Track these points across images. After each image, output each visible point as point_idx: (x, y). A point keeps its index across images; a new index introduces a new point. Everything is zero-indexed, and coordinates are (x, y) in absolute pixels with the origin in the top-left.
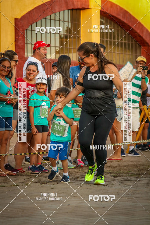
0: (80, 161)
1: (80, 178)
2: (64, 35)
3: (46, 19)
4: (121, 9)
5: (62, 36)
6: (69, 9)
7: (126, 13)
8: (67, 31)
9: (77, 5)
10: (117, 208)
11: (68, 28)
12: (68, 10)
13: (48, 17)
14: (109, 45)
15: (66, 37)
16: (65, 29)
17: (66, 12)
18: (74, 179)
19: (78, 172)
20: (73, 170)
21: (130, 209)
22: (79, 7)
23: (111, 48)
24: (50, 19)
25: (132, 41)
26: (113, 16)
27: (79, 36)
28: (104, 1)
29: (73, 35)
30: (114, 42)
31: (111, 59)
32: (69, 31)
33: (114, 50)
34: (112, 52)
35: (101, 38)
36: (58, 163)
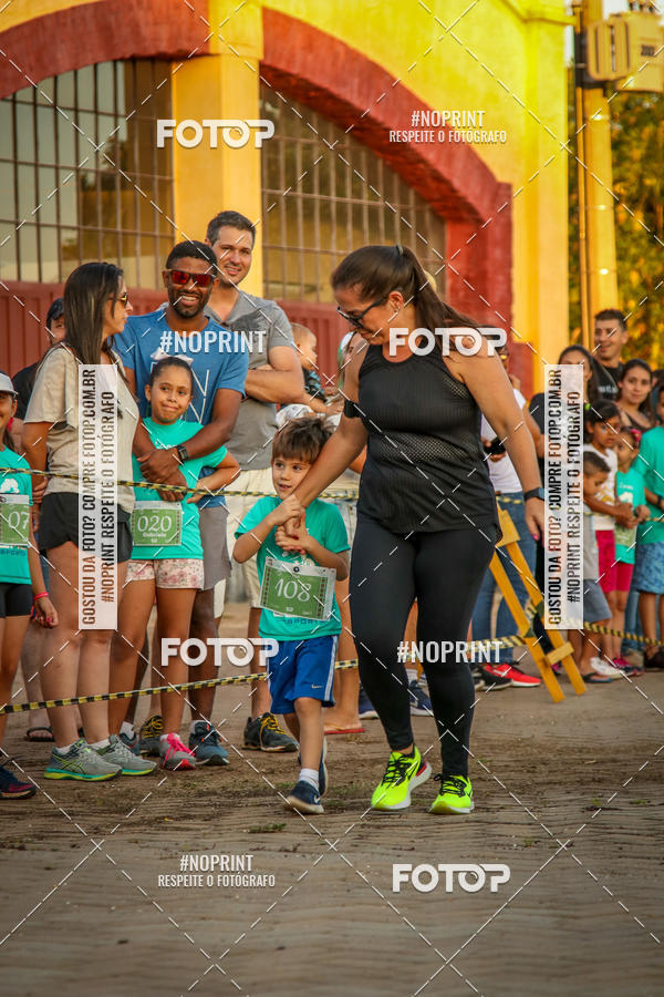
0: (174, 744)
1: (177, 819)
2: (97, 172)
3: (14, 102)
4: (353, 56)
5: (91, 178)
6: (119, 56)
7: (373, 73)
8: (111, 154)
9: (156, 39)
10: (341, 949)
11: (114, 140)
12: (115, 62)
13: (25, 95)
14: (300, 219)
15: (107, 182)
16: (103, 145)
17: (106, 69)
18: (150, 823)
19: (165, 793)
20: (144, 781)
21: (400, 952)
22: (164, 47)
23: (309, 229)
24: (35, 104)
25: (404, 200)
26: (319, 89)
27: (168, 178)
28: (275, 22)
29: (138, 174)
30: (325, 206)
31: (312, 281)
32: (120, 152)
33: (326, 240)
34: (318, 249)
35: (262, 186)
36: (74, 753)
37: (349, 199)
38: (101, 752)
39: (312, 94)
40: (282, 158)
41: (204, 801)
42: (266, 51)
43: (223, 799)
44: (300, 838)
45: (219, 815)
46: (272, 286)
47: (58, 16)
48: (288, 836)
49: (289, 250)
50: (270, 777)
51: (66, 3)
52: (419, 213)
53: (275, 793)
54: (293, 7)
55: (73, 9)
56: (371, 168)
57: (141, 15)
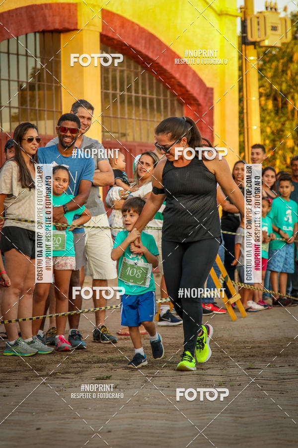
0: (62, 340)
1: (63, 374)
2: (27, 82)
4: (142, 30)
5: (24, 85)
6: (37, 30)
7: (151, 38)
8: (33, 75)
9: (53, 23)
10: (136, 432)
11: (35, 68)
12: (35, 33)
14: (119, 104)
15: (32, 87)
16: (30, 71)
17: (31, 36)
18: (51, 375)
19: (58, 362)
20: (48, 357)
21: (163, 433)
22: (57, 26)
23: (123, 108)
25: (165, 95)
27: (59, 85)
28: (107, 15)
29: (46, 84)
30: (130, 97)
31: (124, 132)
32: (38, 75)
33: (130, 113)
34: (126, 117)
35: (102, 89)
36: (16, 344)
37: (140, 95)
38: (29, 343)
39: (124, 47)
40: (110, 76)
41: (75, 365)
42: (103, 28)
43: (83, 365)
44: (118, 382)
45: (82, 372)
46: (106, 134)
47: (10, 12)
48: (113, 381)
49: (113, 117)
50: (105, 355)
51: (13, 6)
52: (172, 101)
53: (107, 362)
54: (115, 9)
55: (16, 9)
56: (151, 81)
57: (47, 12)
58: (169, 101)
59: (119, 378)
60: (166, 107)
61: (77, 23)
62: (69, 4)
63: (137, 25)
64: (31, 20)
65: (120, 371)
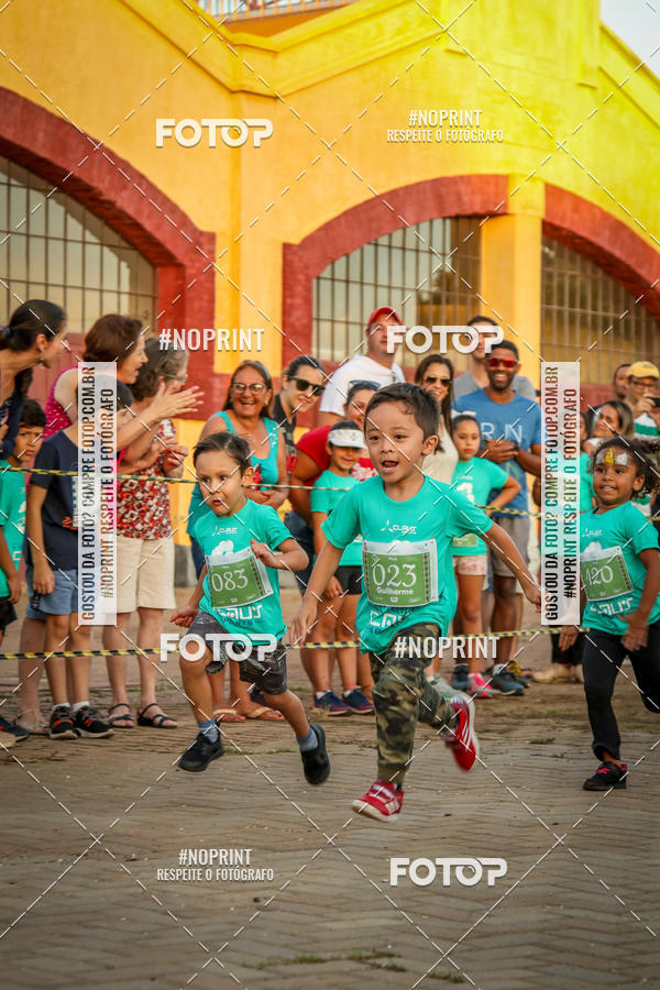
0: (478, 682)
2: (430, 293)
3: (376, 245)
4: (606, 216)
5: (425, 297)
6: (446, 215)
7: (619, 228)
8: (439, 283)
9: (472, 204)
10: (598, 826)
11: (441, 271)
12: (444, 218)
13: (383, 240)
14: (566, 327)
15: (436, 300)
16: (435, 277)
17: (438, 223)
21: (638, 830)
22: (478, 209)
23: (572, 333)
24: (390, 247)
25: (638, 314)
26: (581, 238)
28: (553, 193)
29: (458, 294)
30: (584, 317)
32: (444, 280)
33: (583, 340)
34: (578, 346)
35: (542, 303)
37: (600, 313)
39: (577, 241)
40: (555, 283)
41: (498, 720)
42: (548, 211)
43: (511, 720)
44: (565, 748)
45: (510, 730)
47: (408, 189)
48: (556, 747)
49: (558, 346)
50: (542, 706)
51: (412, 179)
52: (648, 323)
53: (547, 717)
54: (566, 183)
55: (418, 184)
56: (616, 292)
57: (463, 188)
58: (643, 324)
59: (566, 742)
60: (638, 332)
61: (505, 205)
62: (496, 177)
63: (599, 208)
64: (440, 199)
65: (567, 732)
